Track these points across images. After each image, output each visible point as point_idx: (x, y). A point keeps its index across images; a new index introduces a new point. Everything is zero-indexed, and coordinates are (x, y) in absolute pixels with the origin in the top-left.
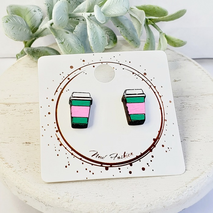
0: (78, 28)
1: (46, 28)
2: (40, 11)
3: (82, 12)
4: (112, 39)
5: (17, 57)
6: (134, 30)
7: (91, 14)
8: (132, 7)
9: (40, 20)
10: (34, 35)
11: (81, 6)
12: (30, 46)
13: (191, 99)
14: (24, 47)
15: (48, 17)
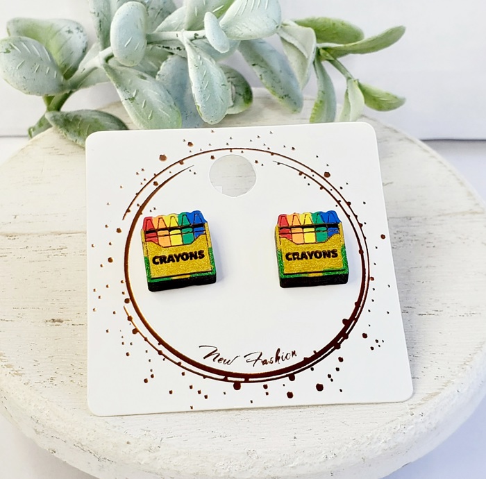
0: (166, 68)
1: (96, 68)
2: (82, 32)
3: (176, 30)
4: (242, 94)
5: (31, 133)
6: (290, 74)
7: (196, 35)
8: (285, 22)
9: (81, 51)
10: (69, 84)
11: (172, 19)
12: (58, 108)
13: (417, 224)
14: (47, 112)
15: (99, 43)
